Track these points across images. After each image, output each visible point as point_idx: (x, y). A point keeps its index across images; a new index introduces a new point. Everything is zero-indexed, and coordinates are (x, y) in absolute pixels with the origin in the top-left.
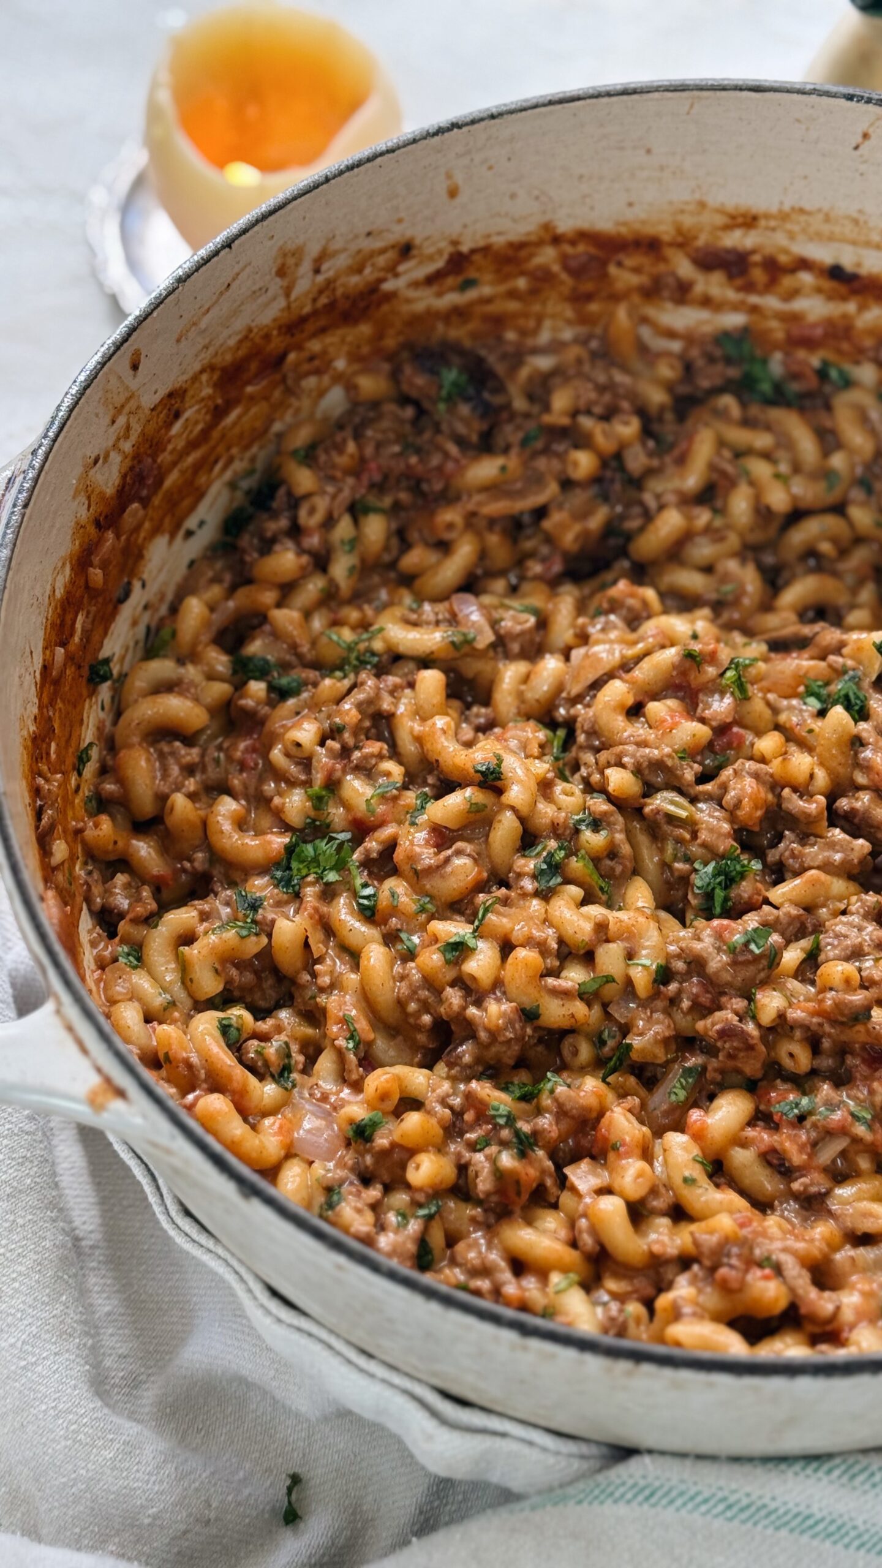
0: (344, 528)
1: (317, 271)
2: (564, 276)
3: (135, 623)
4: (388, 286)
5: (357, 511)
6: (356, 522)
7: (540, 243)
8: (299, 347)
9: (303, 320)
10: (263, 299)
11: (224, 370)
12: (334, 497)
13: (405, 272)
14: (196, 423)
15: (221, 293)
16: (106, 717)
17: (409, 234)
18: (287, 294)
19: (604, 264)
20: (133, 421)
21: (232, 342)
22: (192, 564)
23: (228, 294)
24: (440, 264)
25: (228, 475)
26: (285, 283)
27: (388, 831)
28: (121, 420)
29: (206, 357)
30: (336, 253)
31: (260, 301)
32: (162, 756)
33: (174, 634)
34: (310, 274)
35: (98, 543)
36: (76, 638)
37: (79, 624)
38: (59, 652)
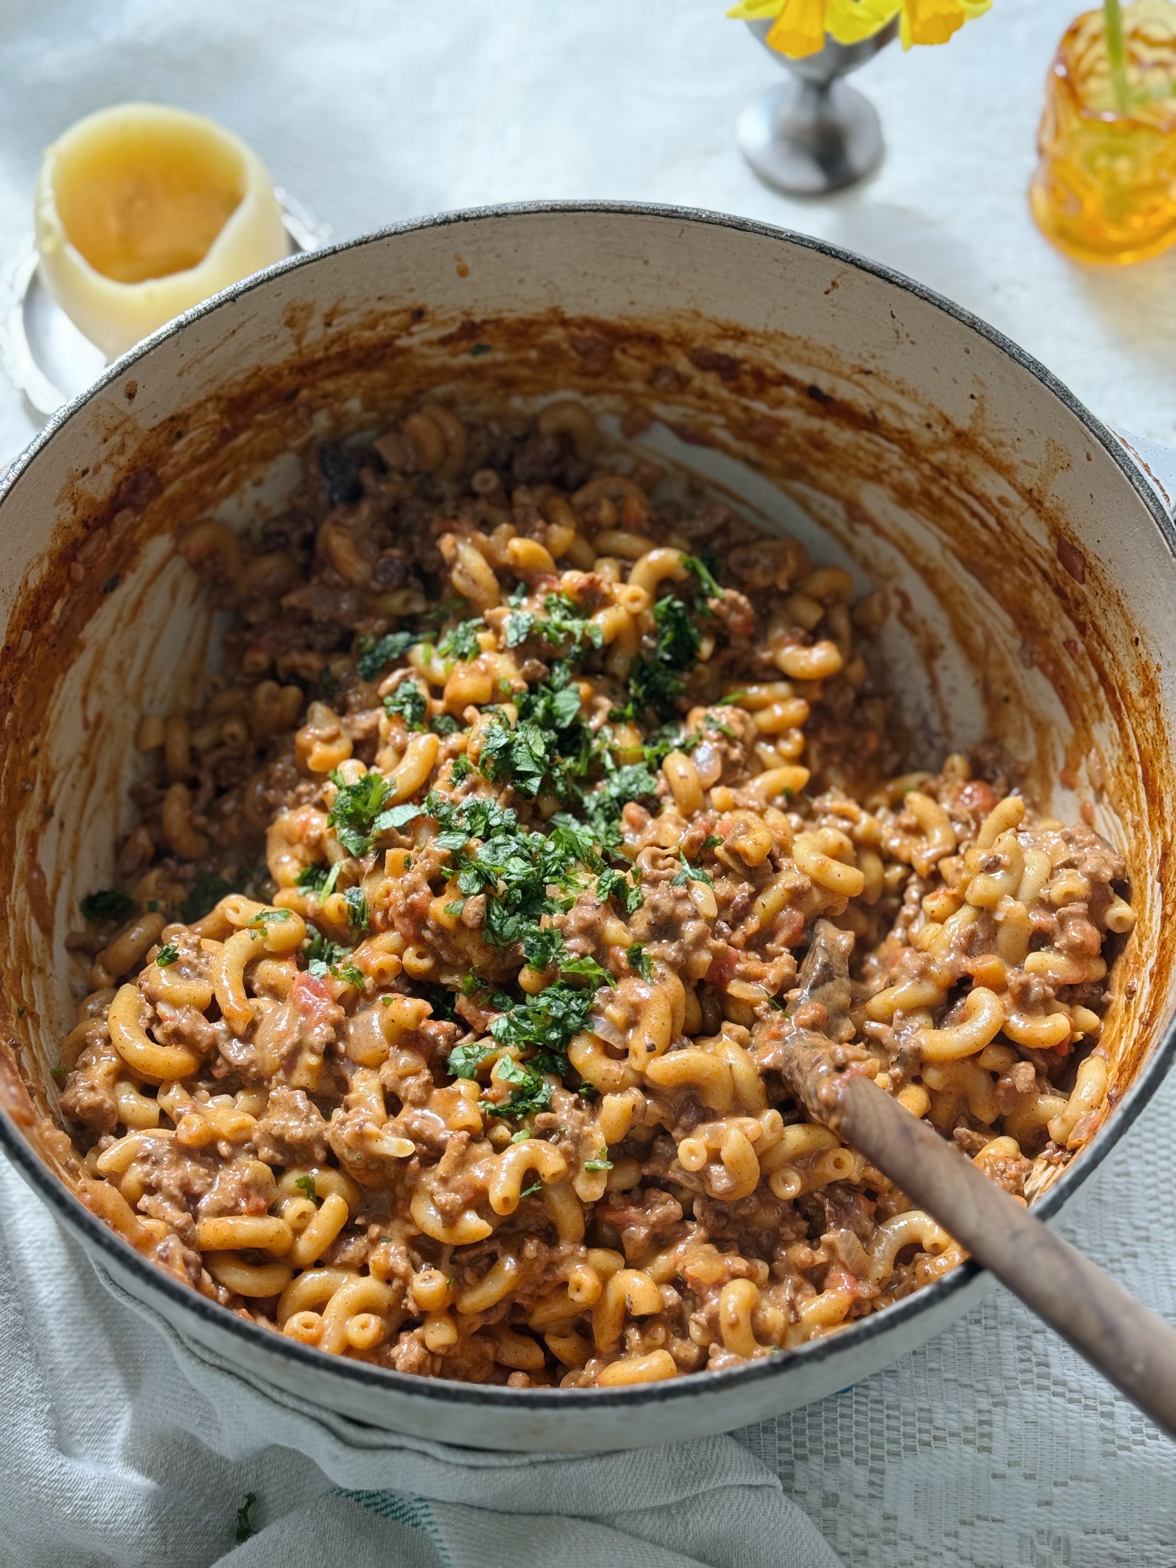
1: (328, 325)
4: (403, 342)
7: (549, 323)
8: (312, 385)
9: (317, 363)
10: (272, 344)
11: (231, 400)
13: (420, 332)
14: (202, 442)
15: (226, 338)
17: (421, 301)
18: (298, 340)
19: (610, 349)
20: (129, 441)
21: (240, 377)
23: (233, 339)
24: (453, 329)
26: (296, 332)
28: (116, 439)
29: (211, 389)
30: (346, 312)
31: (269, 345)
34: (322, 327)
35: (85, 541)
36: (53, 622)
37: (57, 610)
38: (28, 635)
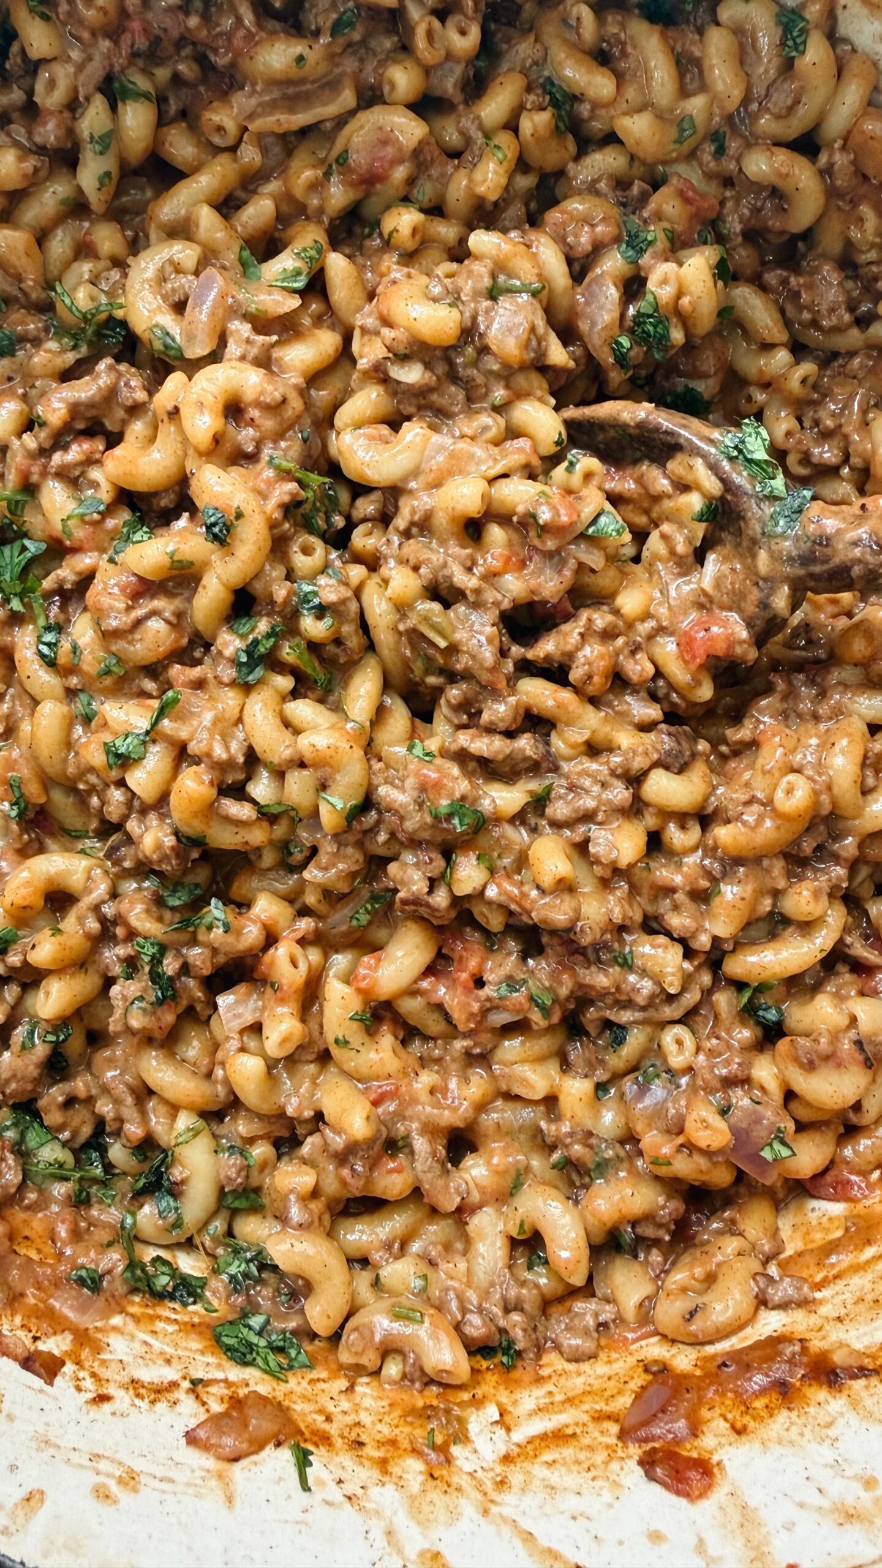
0: (95, 117)
5: (112, 90)
6: (113, 108)
12: (80, 68)
27: (85, 561)
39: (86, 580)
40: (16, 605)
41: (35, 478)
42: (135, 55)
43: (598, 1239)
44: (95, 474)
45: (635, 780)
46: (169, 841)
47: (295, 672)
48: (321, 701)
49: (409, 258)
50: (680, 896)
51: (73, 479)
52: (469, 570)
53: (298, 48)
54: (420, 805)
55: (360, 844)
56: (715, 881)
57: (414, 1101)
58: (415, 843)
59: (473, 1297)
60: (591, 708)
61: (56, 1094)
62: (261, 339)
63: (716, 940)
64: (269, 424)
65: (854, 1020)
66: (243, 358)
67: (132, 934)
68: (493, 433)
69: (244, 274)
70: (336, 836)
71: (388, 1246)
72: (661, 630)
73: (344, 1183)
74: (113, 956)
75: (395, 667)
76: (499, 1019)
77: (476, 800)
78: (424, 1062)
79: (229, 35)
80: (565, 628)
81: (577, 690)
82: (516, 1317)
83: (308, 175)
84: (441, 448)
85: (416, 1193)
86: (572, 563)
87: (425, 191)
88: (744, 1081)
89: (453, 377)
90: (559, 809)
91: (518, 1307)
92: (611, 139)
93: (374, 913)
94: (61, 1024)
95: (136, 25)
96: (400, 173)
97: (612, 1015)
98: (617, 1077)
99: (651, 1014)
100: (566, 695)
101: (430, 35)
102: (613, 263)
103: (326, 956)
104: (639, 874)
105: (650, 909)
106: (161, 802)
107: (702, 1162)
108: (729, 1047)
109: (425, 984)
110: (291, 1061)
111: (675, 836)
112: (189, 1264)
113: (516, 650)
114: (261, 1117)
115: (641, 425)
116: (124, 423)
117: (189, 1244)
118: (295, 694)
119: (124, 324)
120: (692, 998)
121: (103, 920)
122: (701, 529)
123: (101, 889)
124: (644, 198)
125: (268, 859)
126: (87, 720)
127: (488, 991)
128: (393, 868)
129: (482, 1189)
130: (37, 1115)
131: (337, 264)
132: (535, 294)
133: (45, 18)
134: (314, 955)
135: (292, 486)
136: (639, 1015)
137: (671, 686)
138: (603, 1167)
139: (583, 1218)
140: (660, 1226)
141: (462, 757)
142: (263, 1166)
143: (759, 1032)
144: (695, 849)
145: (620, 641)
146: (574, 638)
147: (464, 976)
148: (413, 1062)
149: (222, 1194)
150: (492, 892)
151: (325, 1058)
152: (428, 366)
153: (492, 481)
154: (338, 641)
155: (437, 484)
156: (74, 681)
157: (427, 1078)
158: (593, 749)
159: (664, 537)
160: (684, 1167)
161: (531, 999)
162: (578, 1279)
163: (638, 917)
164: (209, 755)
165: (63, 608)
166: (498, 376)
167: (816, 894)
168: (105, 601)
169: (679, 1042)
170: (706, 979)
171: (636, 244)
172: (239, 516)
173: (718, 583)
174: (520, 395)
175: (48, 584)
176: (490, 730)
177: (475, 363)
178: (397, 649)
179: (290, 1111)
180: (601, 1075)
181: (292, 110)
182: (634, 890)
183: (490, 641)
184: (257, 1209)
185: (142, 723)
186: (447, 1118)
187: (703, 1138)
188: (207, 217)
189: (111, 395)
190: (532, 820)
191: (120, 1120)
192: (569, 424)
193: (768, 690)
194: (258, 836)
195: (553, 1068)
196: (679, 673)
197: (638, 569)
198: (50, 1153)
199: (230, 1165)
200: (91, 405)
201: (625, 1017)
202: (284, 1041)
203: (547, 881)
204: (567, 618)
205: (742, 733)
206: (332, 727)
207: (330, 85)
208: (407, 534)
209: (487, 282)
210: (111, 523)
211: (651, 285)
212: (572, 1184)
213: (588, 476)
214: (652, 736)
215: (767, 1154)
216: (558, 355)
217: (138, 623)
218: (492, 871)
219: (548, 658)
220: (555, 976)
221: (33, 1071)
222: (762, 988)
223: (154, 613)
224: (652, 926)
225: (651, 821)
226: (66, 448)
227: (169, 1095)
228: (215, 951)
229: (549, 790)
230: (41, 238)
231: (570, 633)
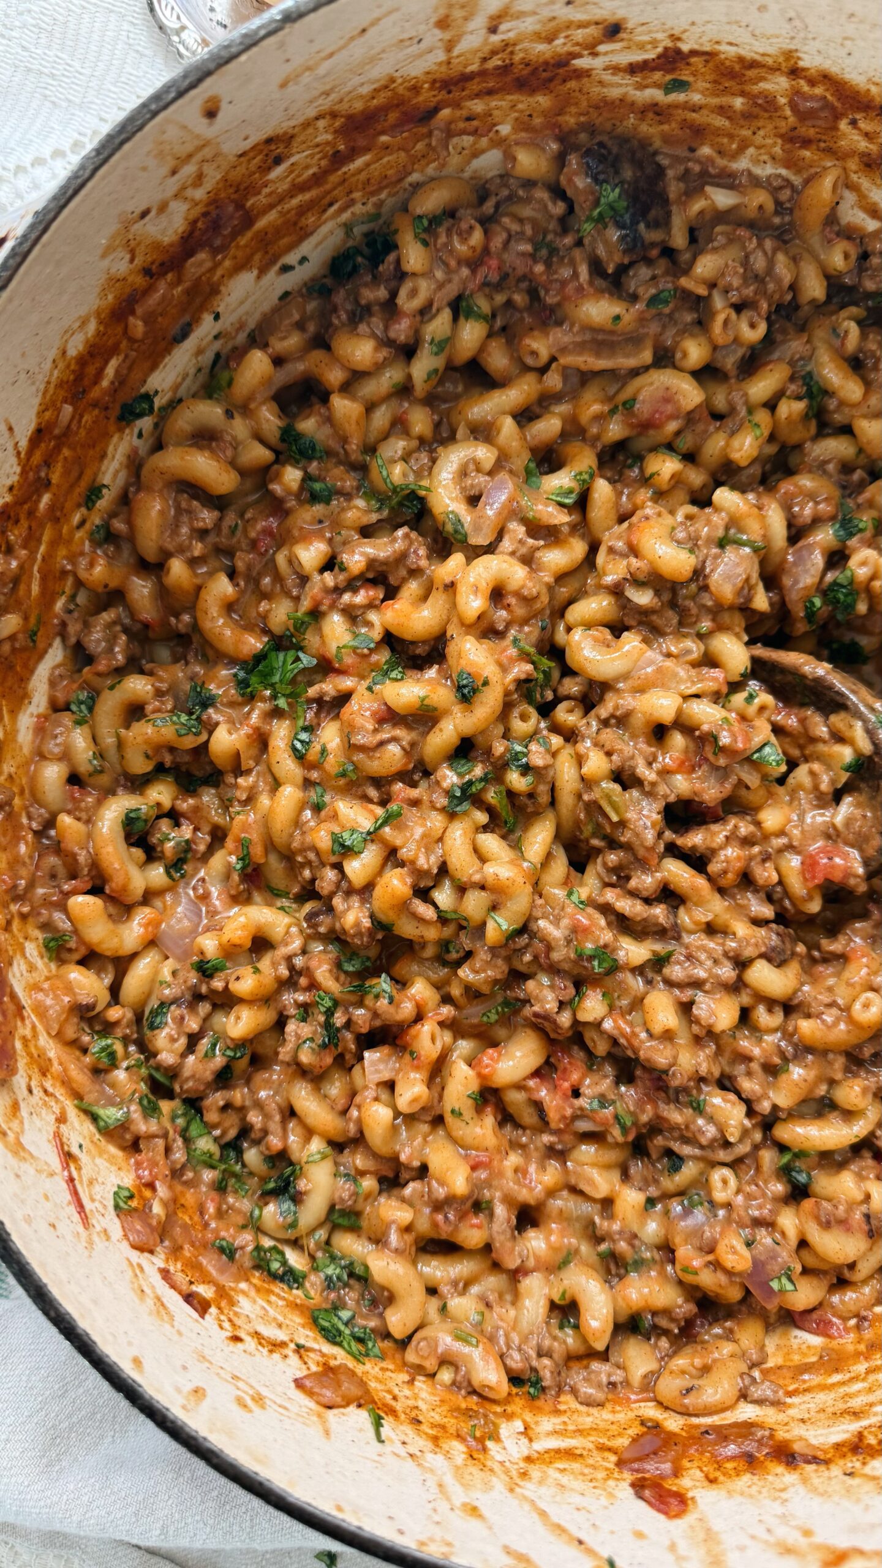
0: (439, 325)
1: (493, 30)
2: (788, 112)
3: (200, 352)
4: (583, 63)
5: (459, 308)
6: (455, 319)
7: (775, 69)
8: (457, 105)
9: (465, 78)
10: (414, 49)
11: (350, 118)
12: (441, 286)
13: (606, 53)
14: (307, 167)
15: (352, 39)
16: (142, 446)
17: (621, 14)
18: (449, 46)
19: (837, 117)
20: (208, 169)
21: (365, 90)
22: (286, 295)
23: (362, 40)
24: (651, 55)
25: (346, 216)
26: (447, 36)
27: (347, 683)
28: (189, 170)
29: (325, 104)
30: (520, 15)
31: (410, 50)
32: (179, 510)
33: (230, 383)
34: (484, 31)
35: (147, 291)
36: (105, 383)
37: (110, 370)
38: (68, 409)
39: (344, 698)
40: (282, 703)
41: (324, 608)
42: (485, 284)
43: (622, 1319)
44: (373, 616)
45: (742, 964)
46: (366, 923)
47: (490, 810)
48: (504, 837)
49: (660, 495)
50: (755, 1066)
51: (353, 616)
52: (650, 764)
53: (617, 308)
54: (569, 941)
55: (508, 959)
56: (786, 1059)
57: (501, 1174)
58: (554, 970)
59: (516, 1339)
60: (718, 896)
61: (218, 1098)
62: (531, 541)
63: (775, 1108)
64: (520, 611)
65: (868, 1197)
66: (513, 554)
67: (313, 986)
68: (695, 656)
69: (526, 481)
70: (493, 950)
71: (455, 1284)
72: (790, 847)
73: (435, 1225)
74: (290, 998)
75: (567, 823)
76: (583, 1126)
77: (615, 950)
78: (515, 1145)
79: (564, 283)
80: (715, 827)
81: (710, 879)
82: (546, 1361)
83: (596, 408)
84: (651, 663)
85: (488, 1248)
86: (733, 779)
87: (686, 443)
88: (769, 1224)
89: (673, 604)
90: (676, 972)
91: (549, 1354)
92: (847, 430)
93: (501, 1015)
94: (241, 1044)
95: (494, 263)
96: (672, 426)
97: (676, 1146)
98: (666, 1196)
99: (709, 1154)
100: (701, 881)
101: (726, 322)
102: (825, 536)
103: (455, 1039)
104: (725, 1040)
105: (727, 1069)
106: (367, 890)
107: (722, 1278)
108: (764, 1195)
109: (531, 1083)
110: (411, 1119)
111: (763, 1016)
112: (295, 1259)
113: (668, 835)
114: (375, 1156)
115: (818, 681)
116: (404, 580)
117: (296, 1243)
118: (485, 828)
119: (422, 500)
120: (744, 1149)
121: (291, 968)
122: (845, 777)
123: (296, 944)
124: (861, 486)
125: (429, 952)
126: (317, 808)
127: (582, 1102)
128: (531, 985)
129: (537, 1258)
130: (199, 1111)
131: (602, 489)
132: (756, 550)
133: (425, 243)
134: (447, 1037)
135: (529, 667)
136: (697, 1152)
137: (786, 893)
138: (639, 1264)
139: (614, 1300)
140: (673, 1320)
141: (606, 909)
142: (368, 1196)
143: (789, 1188)
144: (775, 1030)
145: (756, 849)
146: (720, 838)
147: (566, 1085)
148: (506, 1143)
149: (332, 1208)
150: (608, 1025)
151: (438, 1121)
152: (657, 593)
153: (686, 698)
154: (531, 795)
155: (641, 690)
156: (314, 775)
157: (514, 1159)
158: (711, 929)
159: (812, 773)
160: (708, 1279)
161: (616, 1117)
162: (600, 1346)
163: (717, 1073)
164: (413, 862)
165: (317, 714)
166: (709, 610)
167: (865, 1091)
168: (359, 721)
169: (725, 1182)
170: (758, 1136)
171: (848, 527)
172: (486, 683)
173: (848, 822)
174: (720, 628)
175: (312, 692)
176: (634, 894)
177: (693, 598)
178: (573, 811)
179: (403, 1157)
180: (653, 1191)
181: (598, 355)
182: (719, 1051)
183: (654, 825)
184: (354, 1229)
185: (366, 823)
186: (525, 1195)
187: (730, 1261)
188: (508, 425)
189: (402, 557)
190: (650, 975)
191: (265, 1132)
192: (755, 661)
193: (864, 916)
194: (432, 934)
195: (615, 1176)
196: (797, 886)
197: (780, 790)
198: (205, 1144)
199: (345, 1190)
200: (385, 563)
201: (686, 1150)
202: (415, 1100)
203: (657, 1029)
204: (717, 819)
205: (835, 946)
206: (512, 862)
207: (634, 341)
208: (605, 723)
209: (720, 533)
210: (375, 658)
211: (853, 563)
212: (608, 1272)
213: (762, 709)
214: (763, 932)
215: (775, 1285)
216: (761, 601)
217: (382, 744)
218: (611, 1008)
219: (694, 848)
220: (640, 1104)
221: (209, 1076)
222: (800, 1154)
223: (394, 739)
224: (726, 1083)
225: (745, 999)
226: (355, 591)
227: (310, 1121)
228: (376, 1015)
229: (670, 955)
230: (370, 408)
231: (718, 833)
